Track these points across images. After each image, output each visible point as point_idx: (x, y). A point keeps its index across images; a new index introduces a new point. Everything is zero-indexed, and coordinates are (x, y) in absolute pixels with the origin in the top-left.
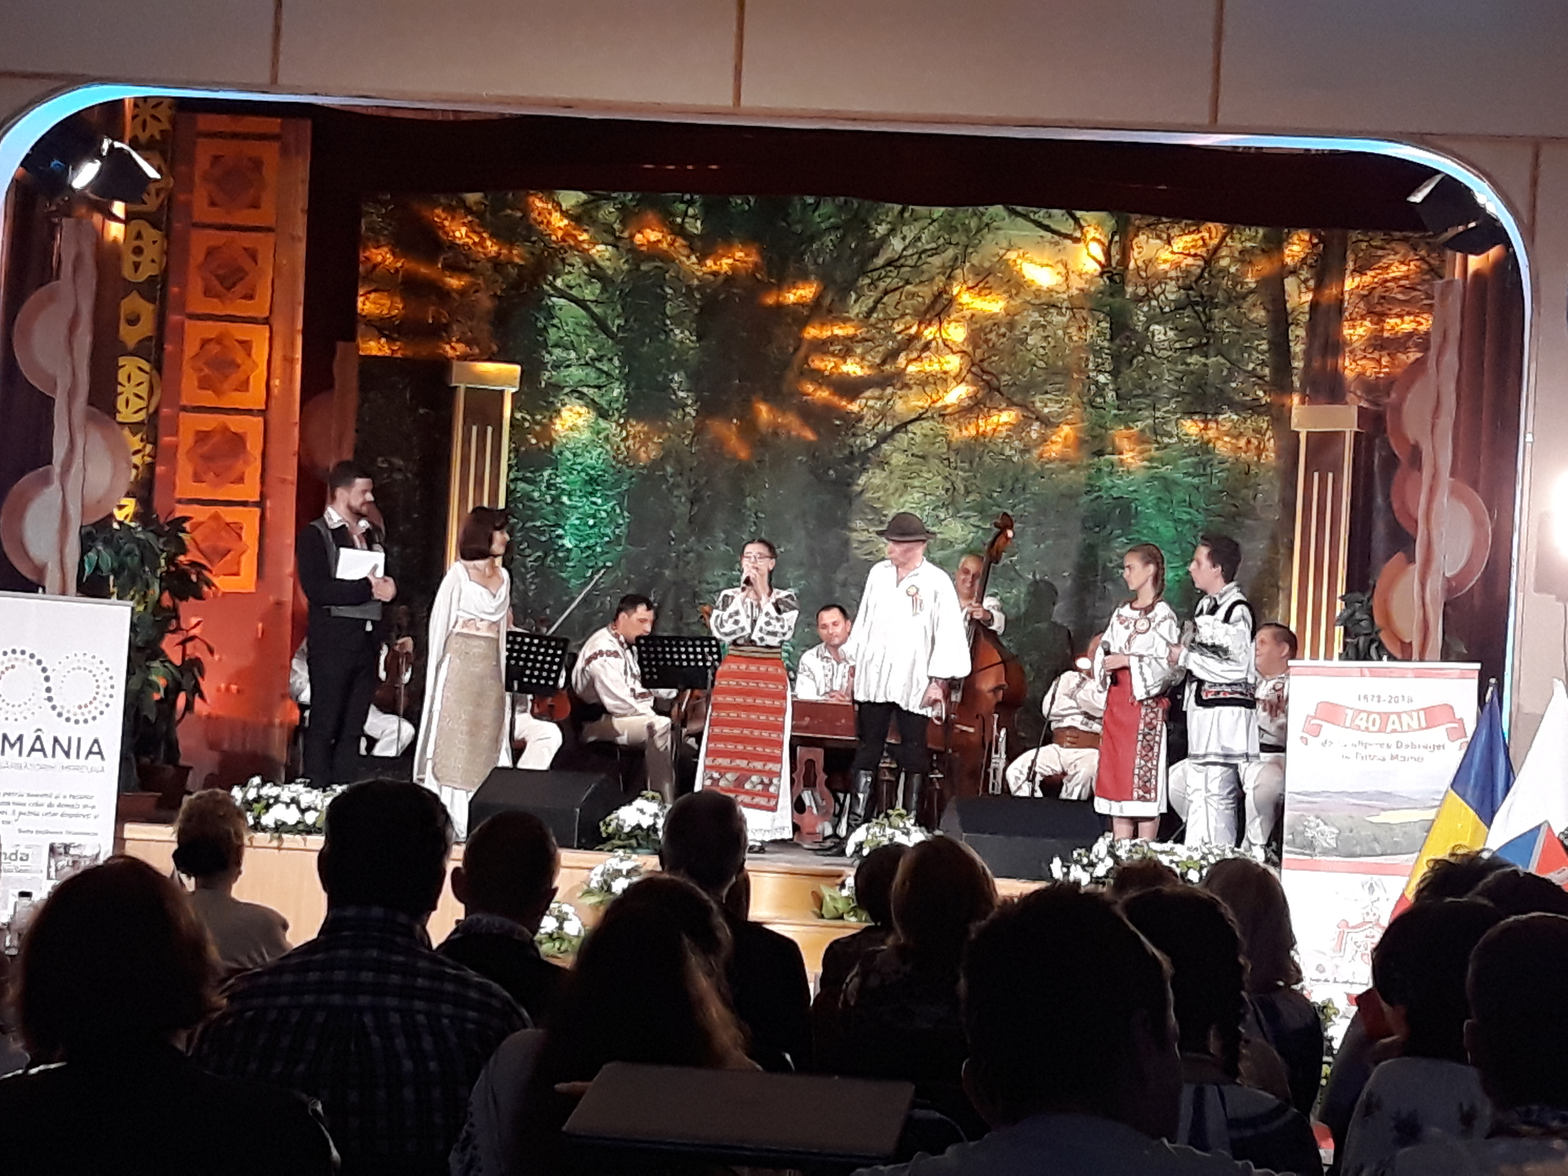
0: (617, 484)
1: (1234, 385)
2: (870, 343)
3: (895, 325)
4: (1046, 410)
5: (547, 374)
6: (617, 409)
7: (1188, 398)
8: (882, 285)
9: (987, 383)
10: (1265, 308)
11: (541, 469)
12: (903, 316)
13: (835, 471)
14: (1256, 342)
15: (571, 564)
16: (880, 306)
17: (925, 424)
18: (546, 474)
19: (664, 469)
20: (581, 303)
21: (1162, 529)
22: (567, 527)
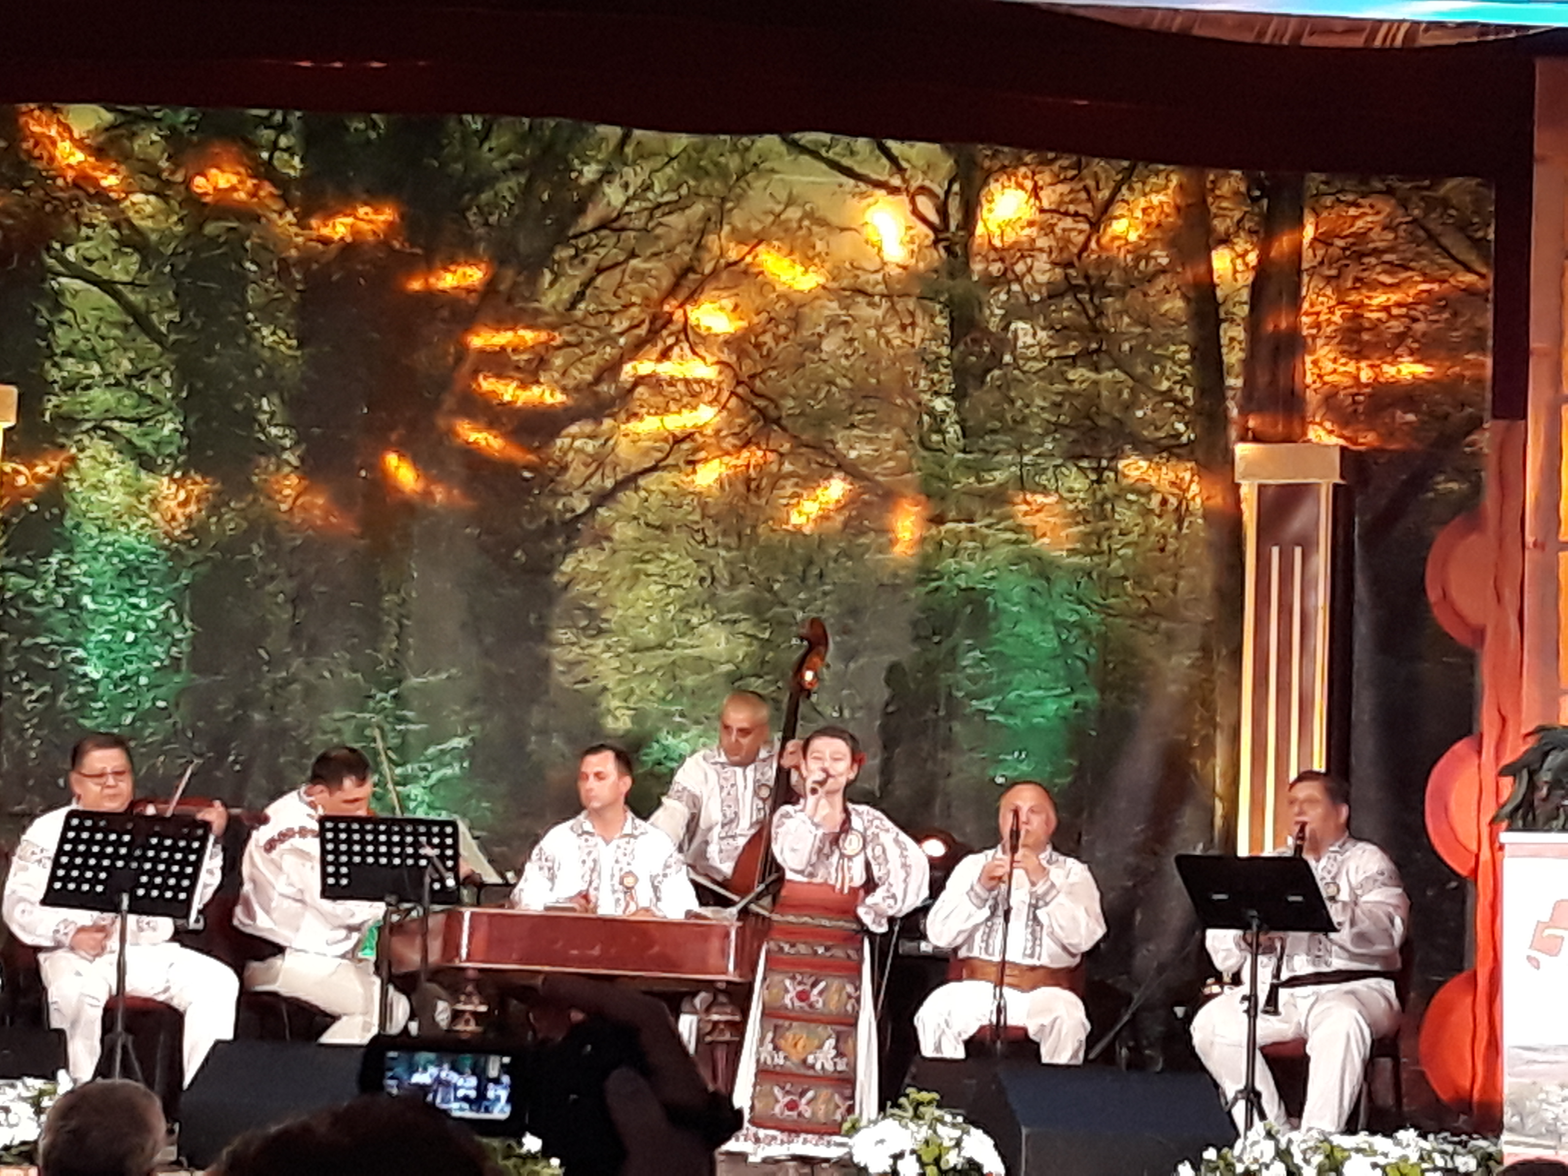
0: (173, 575)
1: (1140, 414)
2: (577, 350)
3: (615, 322)
4: (853, 454)
5: (55, 400)
6: (170, 456)
7: (1073, 435)
8: (592, 259)
9: (760, 410)
10: (1184, 297)
11: (49, 554)
12: (626, 307)
13: (524, 551)
14: (1173, 348)
15: (100, 705)
16: (588, 292)
17: (665, 474)
18: (54, 560)
19: (250, 550)
20: (107, 286)
21: (1037, 638)
22: (91, 645)
